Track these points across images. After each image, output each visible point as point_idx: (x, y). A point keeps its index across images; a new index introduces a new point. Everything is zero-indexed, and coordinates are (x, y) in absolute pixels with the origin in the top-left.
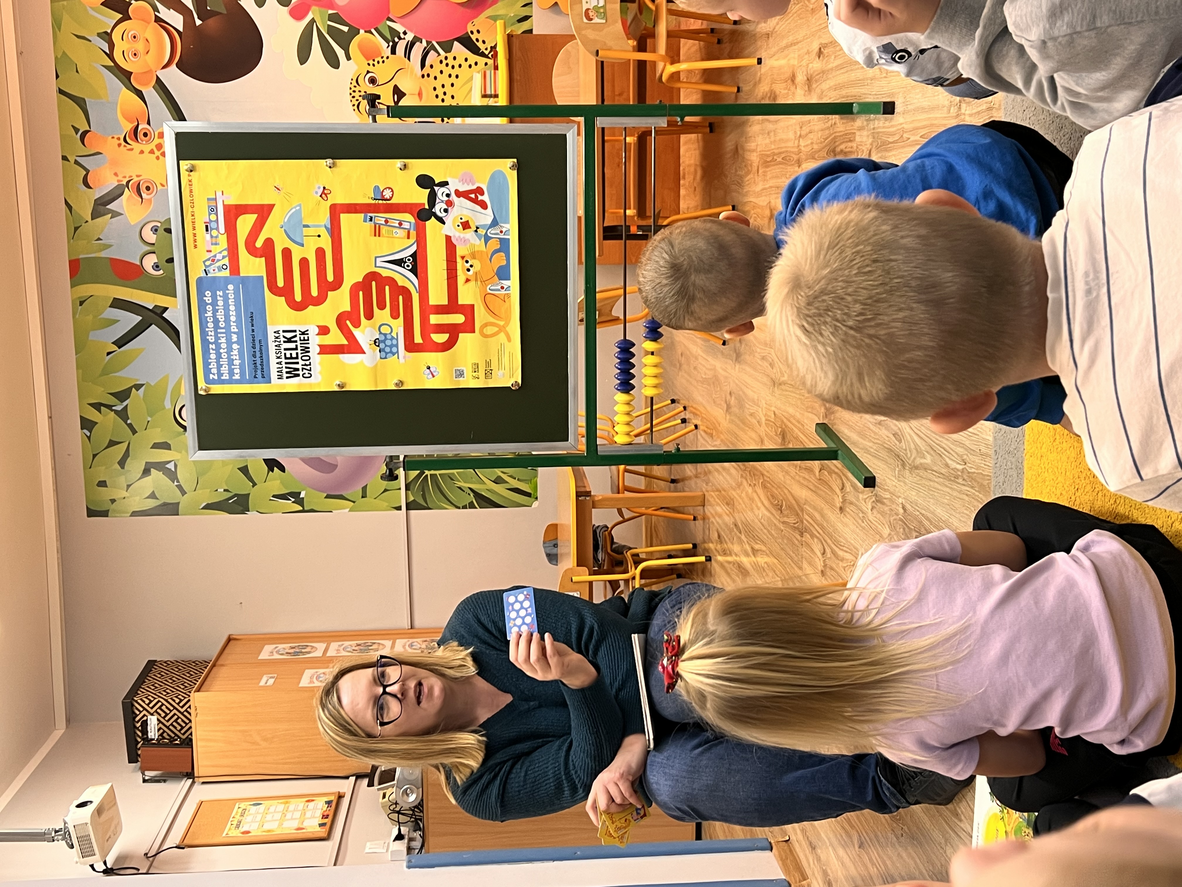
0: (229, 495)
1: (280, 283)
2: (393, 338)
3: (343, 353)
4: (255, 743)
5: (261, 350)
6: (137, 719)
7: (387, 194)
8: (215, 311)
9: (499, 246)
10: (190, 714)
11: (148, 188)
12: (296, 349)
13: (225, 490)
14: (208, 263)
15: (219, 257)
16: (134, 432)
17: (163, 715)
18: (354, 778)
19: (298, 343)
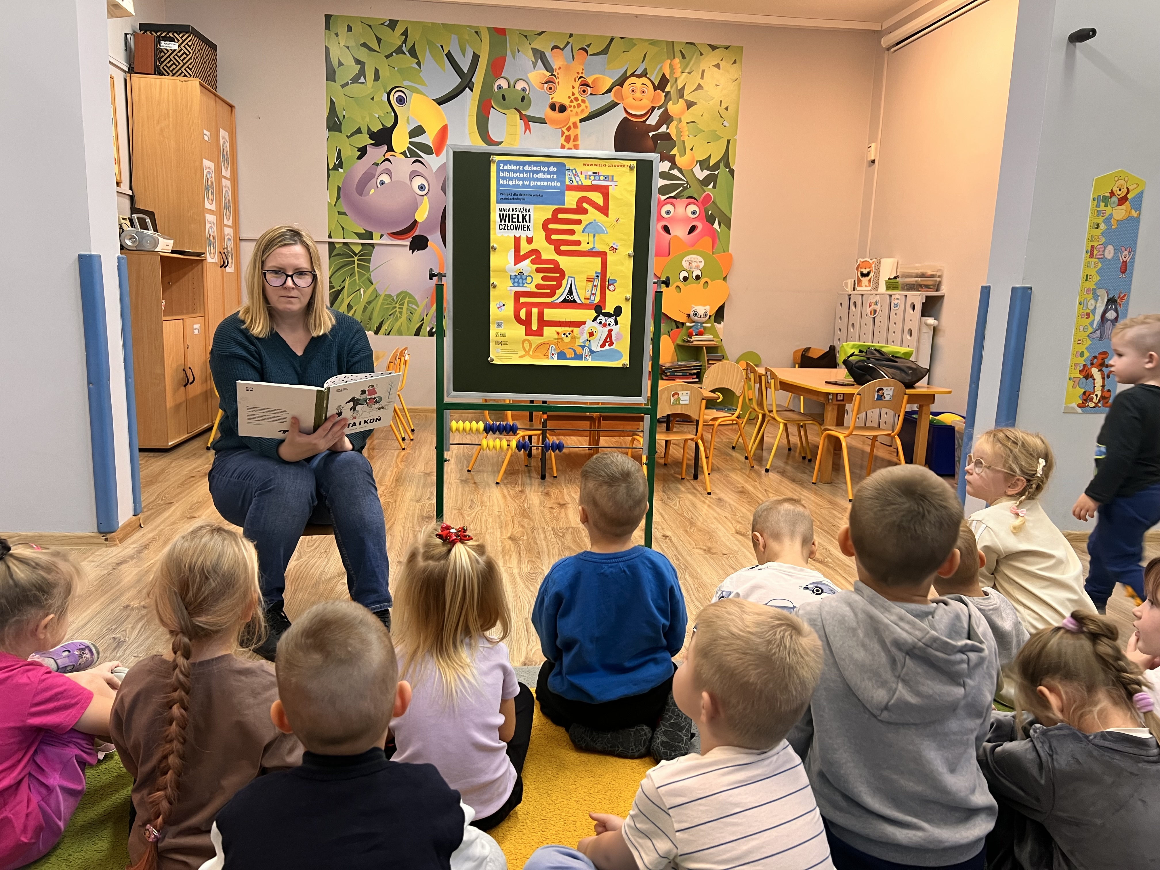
0: (341, 118)
1: (560, 216)
2: (524, 284)
3: (515, 252)
4: (158, 122)
5: (518, 199)
6: (175, 34)
7: (612, 288)
8: (544, 172)
9: (578, 353)
10: (180, 75)
11: (550, 88)
12: (518, 222)
13: (344, 116)
14: (574, 171)
15: (578, 179)
16: (387, 57)
17: (179, 54)
18: (131, 194)
19: (521, 224)
